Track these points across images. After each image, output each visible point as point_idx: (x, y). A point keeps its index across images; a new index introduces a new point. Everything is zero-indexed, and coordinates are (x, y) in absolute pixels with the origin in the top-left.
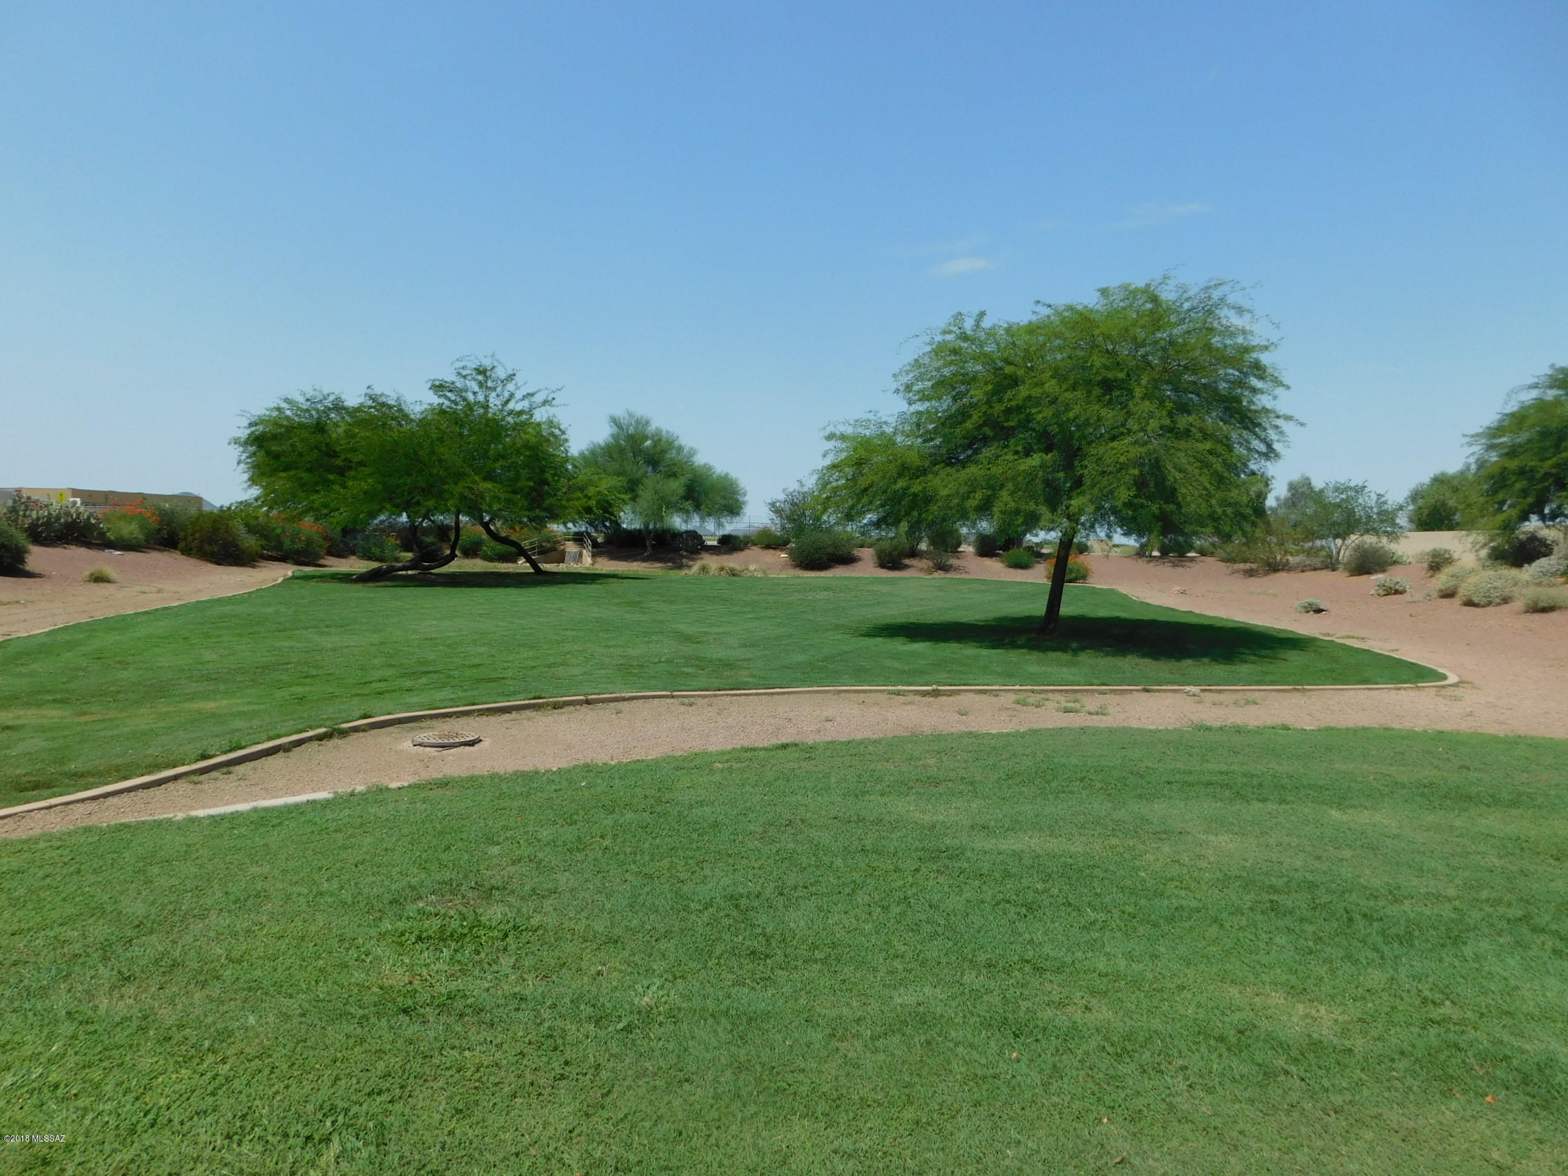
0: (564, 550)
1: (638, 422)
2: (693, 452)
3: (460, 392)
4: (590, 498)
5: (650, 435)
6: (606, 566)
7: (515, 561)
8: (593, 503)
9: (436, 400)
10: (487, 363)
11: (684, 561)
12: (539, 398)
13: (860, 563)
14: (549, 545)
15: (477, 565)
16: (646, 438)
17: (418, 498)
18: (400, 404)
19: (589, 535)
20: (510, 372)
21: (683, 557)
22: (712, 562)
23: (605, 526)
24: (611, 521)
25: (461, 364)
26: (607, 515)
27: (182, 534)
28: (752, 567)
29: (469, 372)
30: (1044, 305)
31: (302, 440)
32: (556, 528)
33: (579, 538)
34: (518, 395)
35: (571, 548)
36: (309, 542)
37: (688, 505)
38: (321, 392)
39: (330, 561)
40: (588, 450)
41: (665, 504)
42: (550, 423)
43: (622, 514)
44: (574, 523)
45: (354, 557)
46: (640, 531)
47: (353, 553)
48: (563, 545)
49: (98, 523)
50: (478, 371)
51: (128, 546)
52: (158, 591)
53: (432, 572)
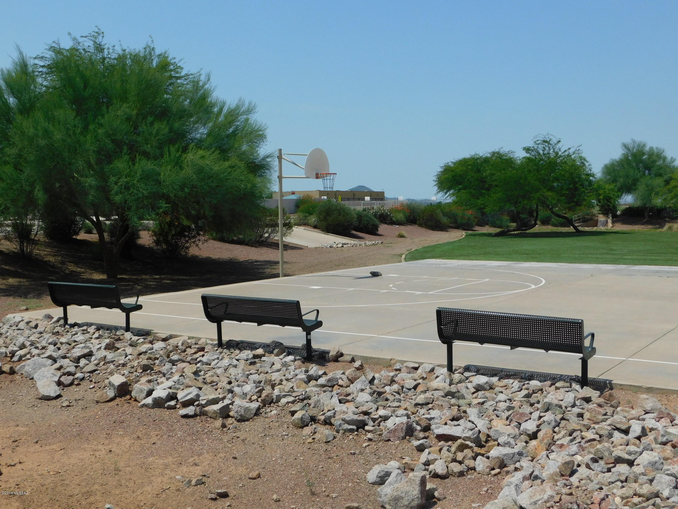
0: (597, 219)
1: (639, 145)
3: (537, 151)
5: (646, 152)
7: (567, 227)
9: (526, 155)
12: (574, 150)
14: (588, 218)
15: (549, 229)
16: (644, 154)
17: (520, 200)
19: (611, 211)
20: (558, 140)
21: (666, 222)
25: (536, 139)
27: (418, 218)
31: (472, 177)
33: (605, 213)
34: (564, 149)
35: (601, 218)
36: (469, 219)
39: (477, 228)
45: (487, 226)
47: (487, 224)
48: (598, 216)
49: (390, 214)
50: (544, 141)
51: (400, 223)
52: (426, 240)
53: (526, 232)
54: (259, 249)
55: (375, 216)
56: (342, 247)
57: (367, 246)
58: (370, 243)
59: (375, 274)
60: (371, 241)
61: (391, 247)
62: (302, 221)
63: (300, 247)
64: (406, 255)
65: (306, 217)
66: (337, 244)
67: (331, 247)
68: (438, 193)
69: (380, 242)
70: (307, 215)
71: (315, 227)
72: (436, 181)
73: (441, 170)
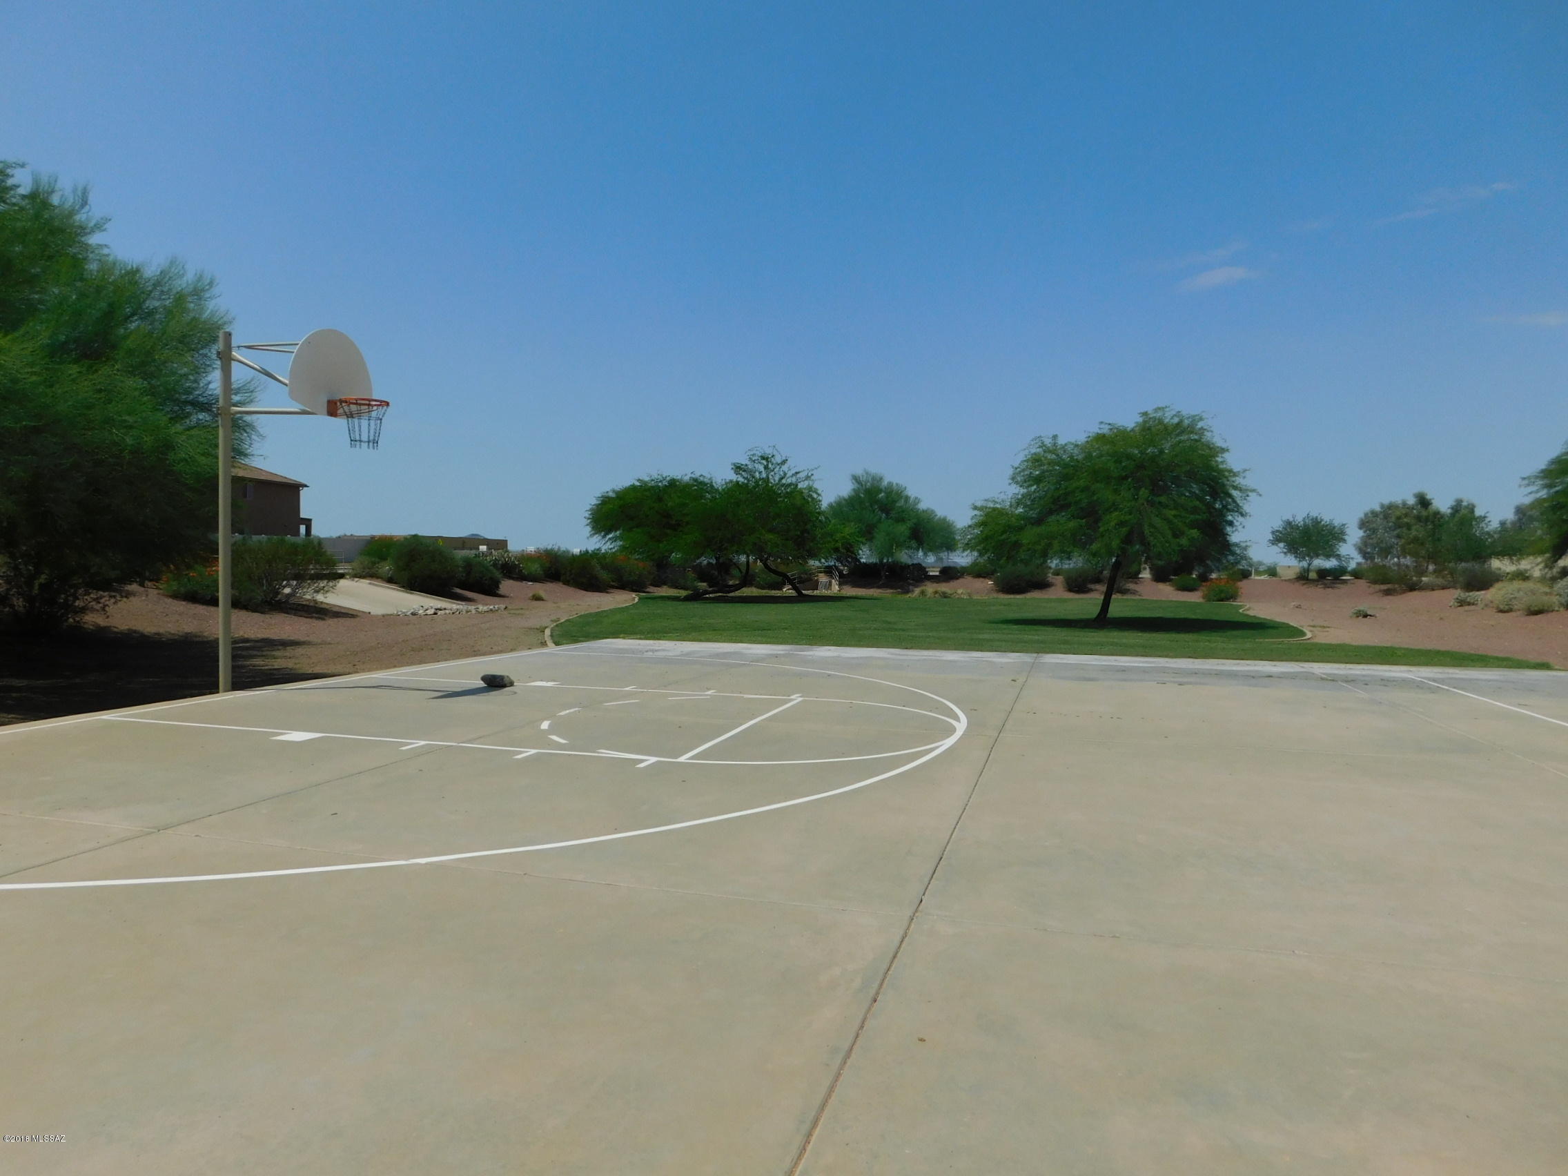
0: (817, 580)
1: (873, 479)
2: (917, 501)
3: (751, 472)
4: (837, 541)
5: (884, 489)
6: (849, 591)
7: (781, 589)
8: (839, 545)
9: (734, 477)
10: (769, 451)
11: (911, 587)
12: (802, 475)
13: (1053, 588)
14: (806, 576)
16: (880, 491)
18: (712, 482)
19: (837, 568)
20: (784, 458)
21: (910, 584)
22: (930, 588)
23: (848, 562)
24: (852, 558)
25: (752, 453)
26: (850, 554)
27: (563, 571)
28: (960, 591)
29: (756, 458)
30: (1106, 424)
32: (813, 563)
33: (829, 571)
34: (789, 474)
35: (823, 578)
37: (914, 544)
38: (662, 475)
39: (651, 589)
40: (835, 502)
41: (895, 543)
42: (810, 489)
43: (860, 552)
44: (826, 559)
45: (665, 587)
46: (875, 564)
47: (664, 584)
48: (817, 576)
49: (519, 564)
50: (763, 458)
51: (534, 579)
52: (578, 605)
53: (728, 595)
54: (267, 616)
55: (495, 565)
56: (435, 614)
57: (479, 612)
58: (485, 608)
59: (495, 683)
60: (487, 605)
61: (522, 615)
62: (367, 570)
63: (351, 612)
64: (552, 630)
65: (374, 563)
66: (427, 610)
67: (413, 614)
68: (592, 535)
69: (504, 607)
70: (377, 560)
71: (390, 580)
72: (589, 519)
73: (598, 502)
